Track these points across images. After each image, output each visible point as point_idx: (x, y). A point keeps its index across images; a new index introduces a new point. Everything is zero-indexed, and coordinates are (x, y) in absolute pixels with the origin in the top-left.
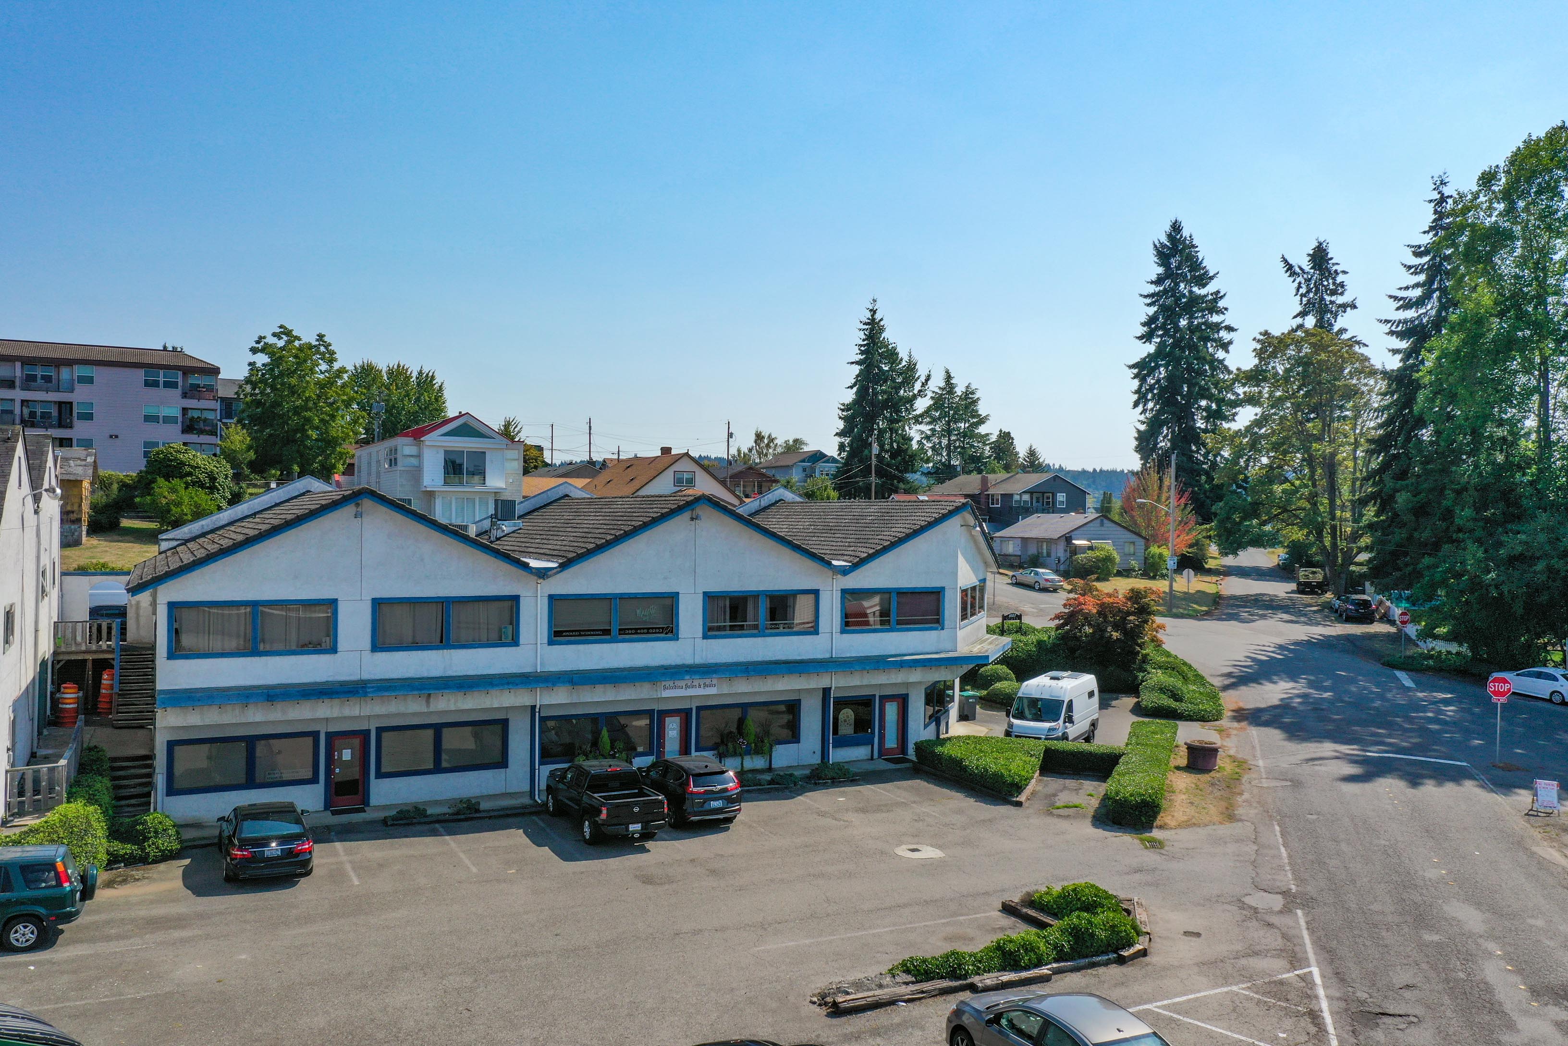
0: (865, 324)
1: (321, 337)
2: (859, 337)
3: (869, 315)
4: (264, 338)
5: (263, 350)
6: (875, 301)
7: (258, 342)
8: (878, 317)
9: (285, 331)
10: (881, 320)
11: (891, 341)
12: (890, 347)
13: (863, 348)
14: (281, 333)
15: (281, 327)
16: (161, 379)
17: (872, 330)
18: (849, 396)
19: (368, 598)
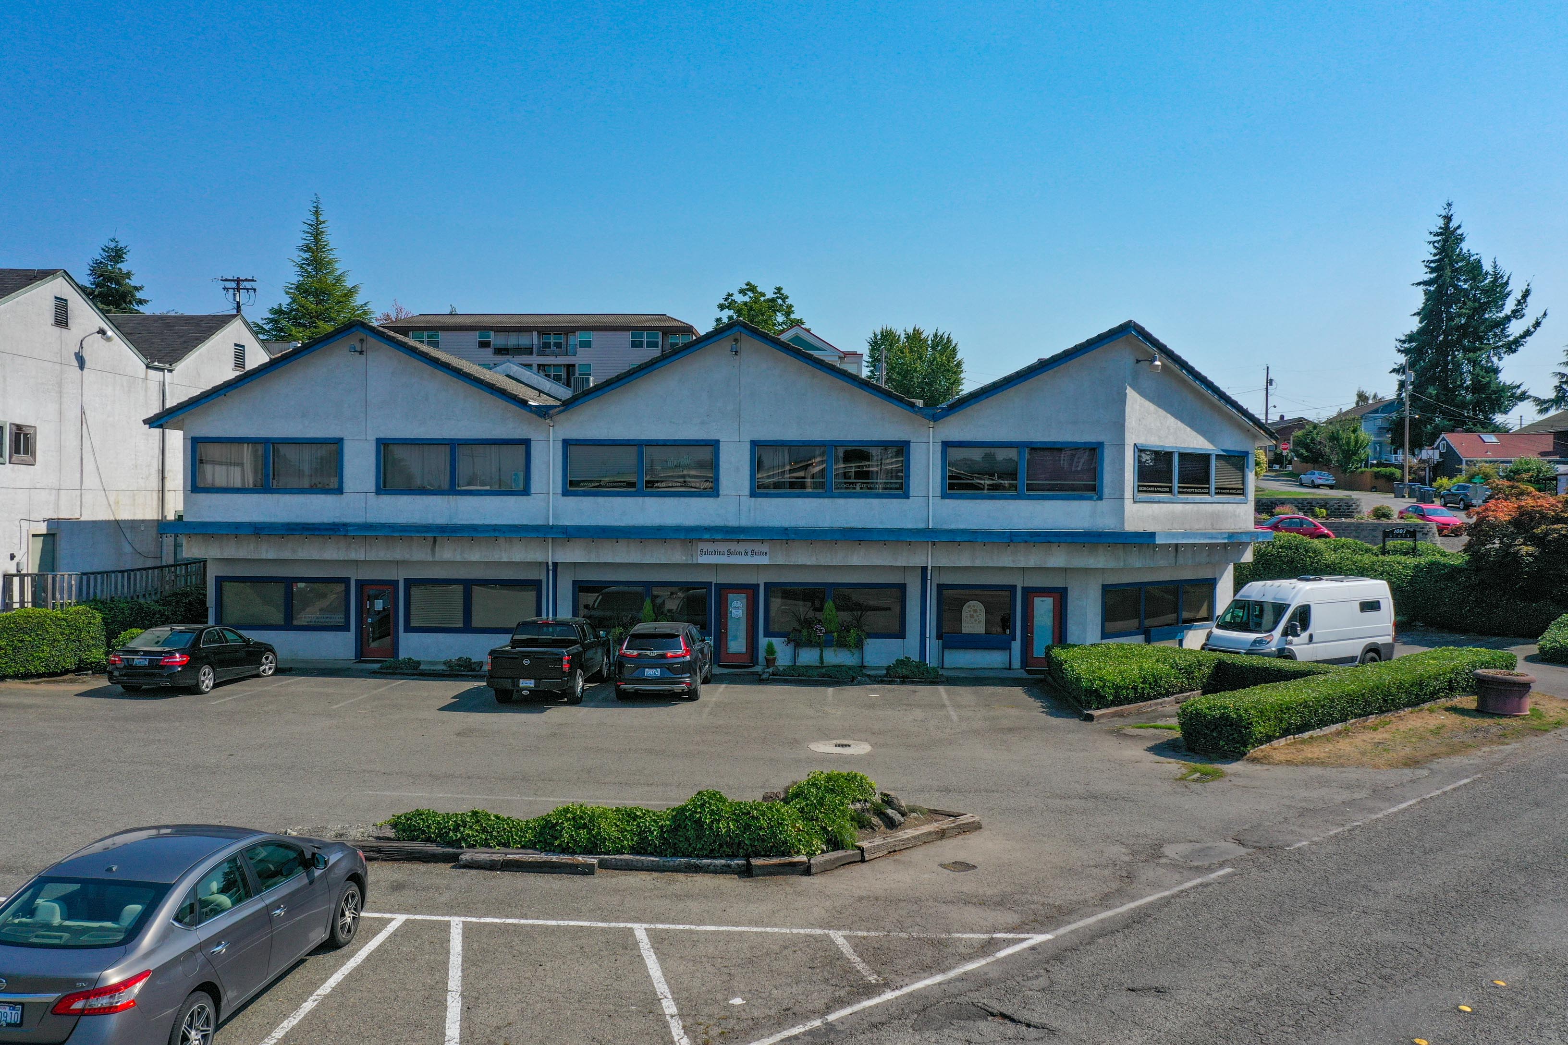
0: (1437, 234)
1: (779, 289)
2: (1428, 252)
3: (1441, 222)
4: (732, 295)
5: (729, 308)
6: (1449, 205)
7: (726, 299)
8: (1453, 224)
9: (751, 288)
10: (1459, 227)
11: (1473, 252)
12: (1472, 259)
13: (1433, 265)
14: (748, 290)
15: (747, 284)
16: (645, 340)
17: (1445, 241)
18: (1414, 325)
19: (372, 437)
